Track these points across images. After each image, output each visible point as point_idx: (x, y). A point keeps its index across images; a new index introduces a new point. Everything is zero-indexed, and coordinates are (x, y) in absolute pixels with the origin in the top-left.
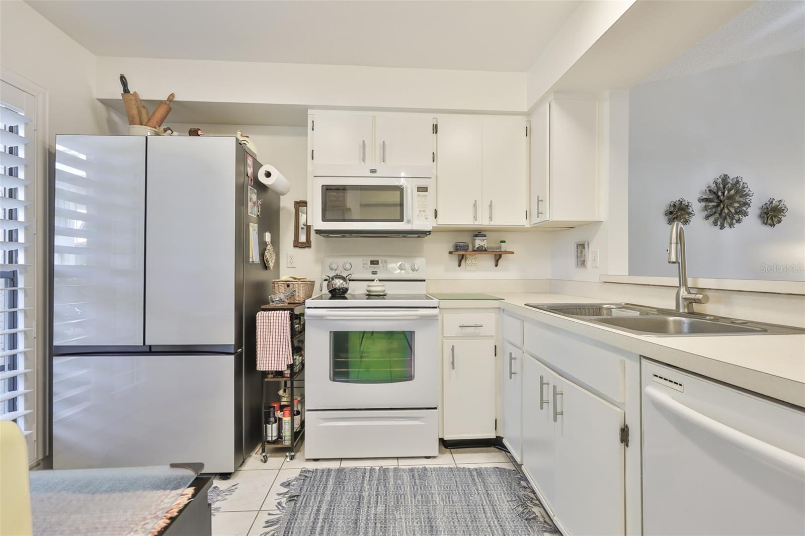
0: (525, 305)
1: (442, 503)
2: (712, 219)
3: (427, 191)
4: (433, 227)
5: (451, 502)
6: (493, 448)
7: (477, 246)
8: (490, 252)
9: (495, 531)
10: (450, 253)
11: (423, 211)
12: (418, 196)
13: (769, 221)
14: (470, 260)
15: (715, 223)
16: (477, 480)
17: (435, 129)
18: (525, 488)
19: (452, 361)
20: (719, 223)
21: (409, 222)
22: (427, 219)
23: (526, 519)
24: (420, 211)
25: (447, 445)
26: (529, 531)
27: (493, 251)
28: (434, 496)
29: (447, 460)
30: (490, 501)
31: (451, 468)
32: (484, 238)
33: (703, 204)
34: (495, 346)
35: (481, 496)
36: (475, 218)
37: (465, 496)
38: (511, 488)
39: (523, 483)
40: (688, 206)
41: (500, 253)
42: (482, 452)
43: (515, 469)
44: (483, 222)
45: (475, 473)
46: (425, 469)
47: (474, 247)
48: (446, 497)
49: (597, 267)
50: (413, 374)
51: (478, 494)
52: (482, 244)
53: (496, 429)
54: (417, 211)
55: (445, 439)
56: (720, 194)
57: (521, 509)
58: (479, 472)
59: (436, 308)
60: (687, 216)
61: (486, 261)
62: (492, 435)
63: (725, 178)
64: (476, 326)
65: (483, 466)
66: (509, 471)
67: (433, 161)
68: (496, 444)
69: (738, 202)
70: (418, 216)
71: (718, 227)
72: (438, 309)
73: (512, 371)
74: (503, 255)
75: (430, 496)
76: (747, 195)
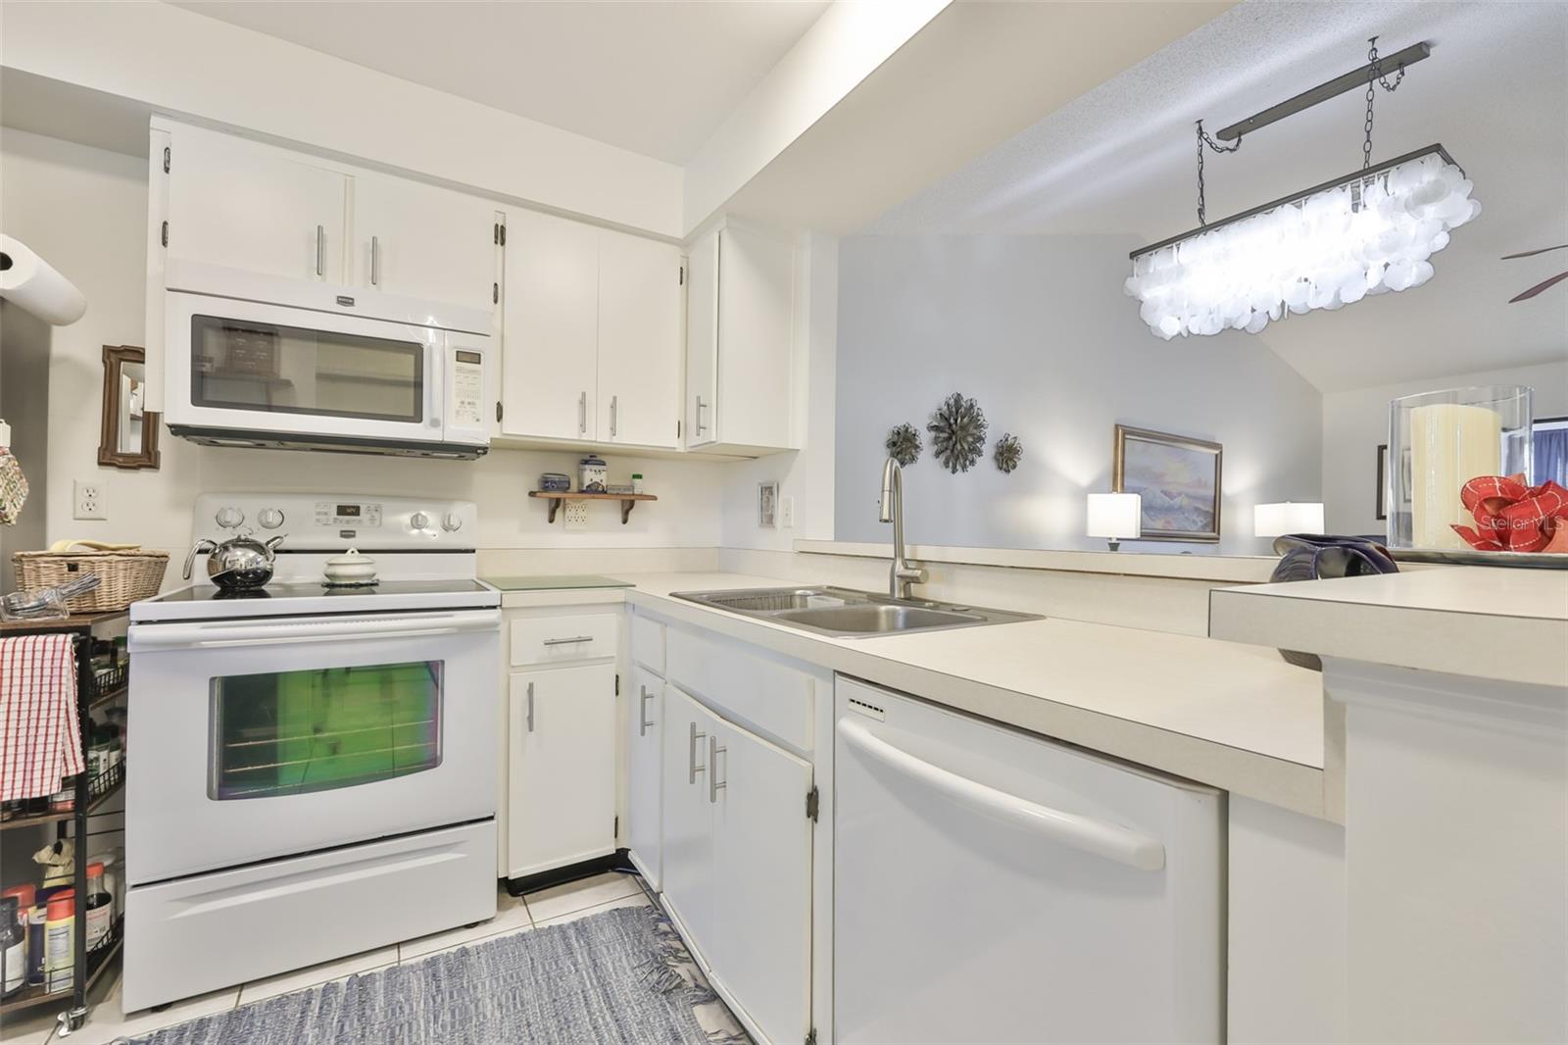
0: (671, 595)
1: (497, 1014)
2: (942, 458)
3: (479, 363)
4: (492, 439)
5: (519, 1006)
6: (611, 874)
7: (587, 482)
8: (612, 494)
9: (606, 1035)
10: (532, 494)
11: (469, 403)
12: (458, 370)
13: (1005, 466)
14: (573, 510)
15: (946, 464)
16: (576, 945)
17: (500, 235)
18: (666, 934)
19: (527, 714)
20: (951, 465)
21: (435, 423)
22: (478, 420)
23: (664, 993)
24: (463, 403)
25: (514, 889)
26: (668, 1013)
27: (618, 494)
28: (480, 1004)
29: (516, 920)
30: (598, 978)
31: (523, 935)
32: (601, 468)
33: (933, 434)
34: (617, 677)
35: (582, 975)
36: (583, 427)
37: (548, 984)
38: (640, 942)
39: (663, 926)
40: (915, 435)
41: (632, 498)
42: (589, 886)
43: (650, 903)
44: (597, 435)
45: (572, 933)
46: (464, 952)
47: (582, 485)
48: (507, 998)
49: (790, 527)
50: (439, 753)
51: (577, 971)
52: (597, 478)
53: (616, 836)
54: (455, 403)
55: (511, 878)
56: (952, 421)
57: (656, 976)
58: (581, 927)
59: (494, 607)
60: (913, 451)
61: (606, 512)
62: (609, 849)
63: (958, 398)
64: (580, 640)
65: (588, 913)
66: (639, 910)
67: (496, 301)
68: (618, 863)
69: (972, 435)
70: (458, 412)
71: (950, 469)
72: (499, 610)
73: (646, 721)
74: (636, 502)
75: (472, 1007)
76: (981, 426)
